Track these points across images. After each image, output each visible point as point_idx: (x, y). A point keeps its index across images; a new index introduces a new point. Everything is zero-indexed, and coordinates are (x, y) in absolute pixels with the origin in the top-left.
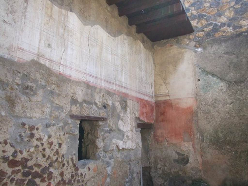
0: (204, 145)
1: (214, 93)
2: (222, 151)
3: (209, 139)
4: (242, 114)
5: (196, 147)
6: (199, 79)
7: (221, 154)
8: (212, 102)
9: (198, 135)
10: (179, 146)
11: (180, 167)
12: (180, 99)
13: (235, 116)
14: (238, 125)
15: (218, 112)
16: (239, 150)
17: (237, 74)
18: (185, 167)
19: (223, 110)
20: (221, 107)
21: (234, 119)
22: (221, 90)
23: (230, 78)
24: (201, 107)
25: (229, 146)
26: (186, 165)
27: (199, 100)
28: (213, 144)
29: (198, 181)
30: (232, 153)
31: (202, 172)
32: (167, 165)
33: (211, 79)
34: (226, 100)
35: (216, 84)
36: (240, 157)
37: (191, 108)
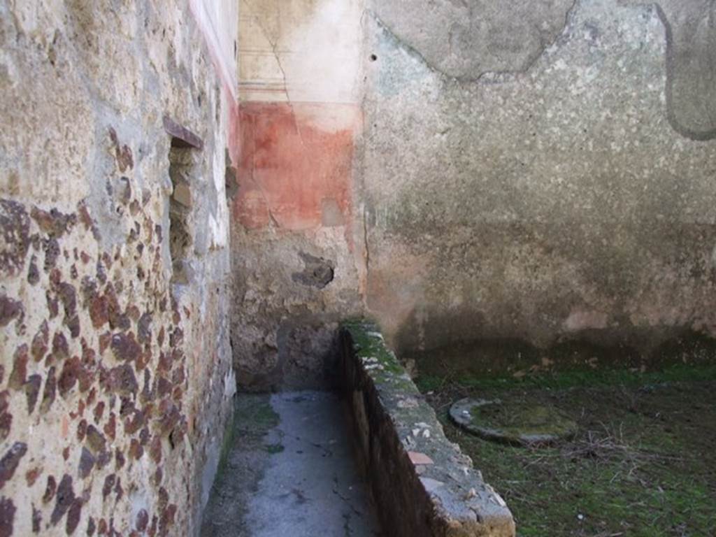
0: (374, 233)
1: (409, 99)
2: (416, 246)
3: (387, 218)
4: (464, 158)
5: (355, 237)
6: (375, 54)
7: (412, 253)
8: (401, 122)
9: (362, 209)
10: (309, 237)
11: (310, 290)
12: (317, 105)
13: (450, 164)
14: (454, 186)
15: (413, 149)
16: (450, 244)
17: (465, 59)
18: (322, 290)
19: (425, 146)
20: (422, 138)
21: (447, 169)
22: (427, 93)
23: (449, 67)
24: (373, 134)
25: (431, 234)
26: (327, 286)
27: (370, 113)
28: (397, 231)
29: (353, 321)
30: (435, 251)
31: (365, 298)
32: (274, 289)
33: (405, 60)
34: (435, 121)
35: (414, 76)
36: (451, 258)
37: (347, 134)
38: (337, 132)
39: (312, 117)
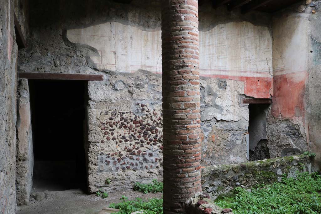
5: (305, 121)
10: (291, 120)
24: (312, 81)
37: (303, 82)
38: (300, 82)
39: (292, 78)
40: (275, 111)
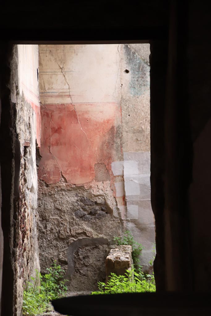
5: (117, 188)
6: (127, 69)
10: (87, 188)
12: (91, 104)
24: (128, 121)
27: (125, 107)
37: (110, 122)
38: (104, 121)
39: (87, 112)
40: (49, 173)
